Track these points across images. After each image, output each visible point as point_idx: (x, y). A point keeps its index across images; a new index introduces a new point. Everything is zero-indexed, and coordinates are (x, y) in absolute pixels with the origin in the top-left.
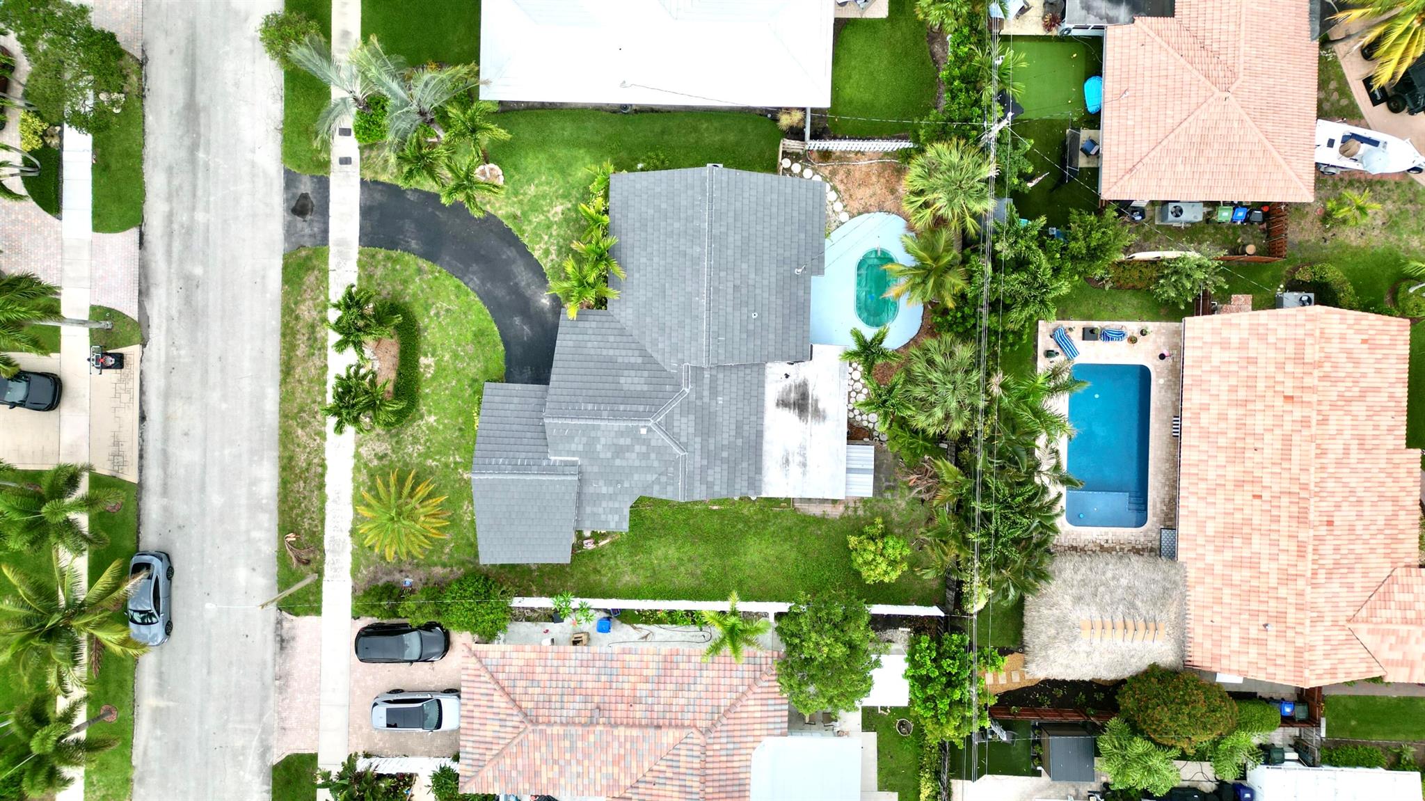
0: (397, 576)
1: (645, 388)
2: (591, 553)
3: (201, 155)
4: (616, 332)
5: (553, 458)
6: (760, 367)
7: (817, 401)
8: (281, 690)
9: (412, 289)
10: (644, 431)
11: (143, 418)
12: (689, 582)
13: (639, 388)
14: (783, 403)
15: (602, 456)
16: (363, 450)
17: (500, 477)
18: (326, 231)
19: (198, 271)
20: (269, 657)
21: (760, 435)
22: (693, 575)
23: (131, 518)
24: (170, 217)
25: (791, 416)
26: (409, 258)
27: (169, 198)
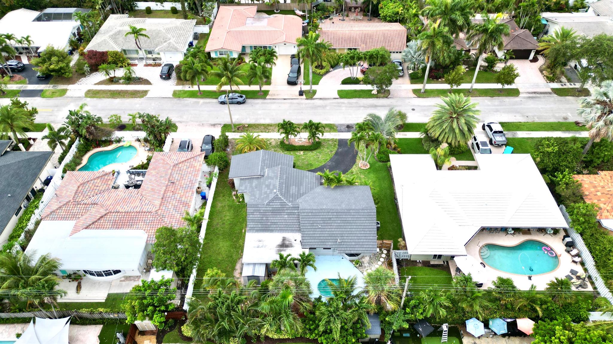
0: (230, 147)
1: (291, 193)
2: (231, 194)
3: (362, 108)
4: (312, 187)
5: (267, 170)
6: (299, 231)
7: (285, 251)
8: (199, 125)
9: (326, 150)
10: (275, 191)
11: (285, 99)
12: (215, 223)
13: (291, 191)
14: (284, 239)
15: (266, 182)
16: (273, 140)
17: (261, 156)
18: (342, 132)
19: (328, 108)
20: (210, 122)
21: (272, 231)
22: (218, 224)
23: (256, 97)
24: (344, 103)
25: (279, 241)
26: (336, 149)
27: (348, 103)
